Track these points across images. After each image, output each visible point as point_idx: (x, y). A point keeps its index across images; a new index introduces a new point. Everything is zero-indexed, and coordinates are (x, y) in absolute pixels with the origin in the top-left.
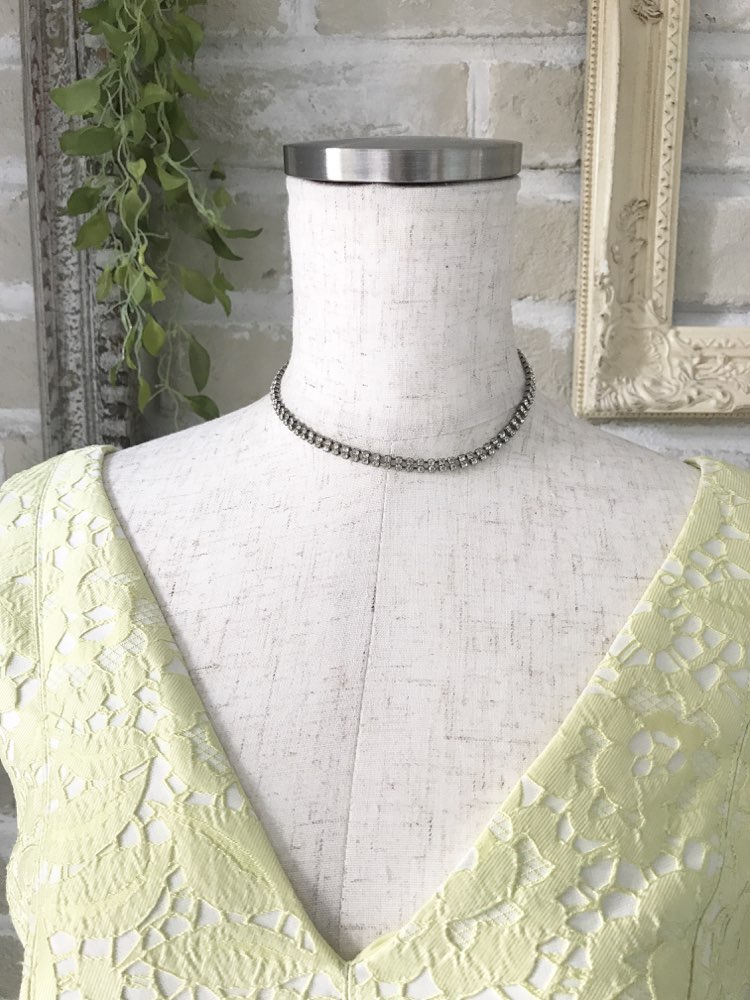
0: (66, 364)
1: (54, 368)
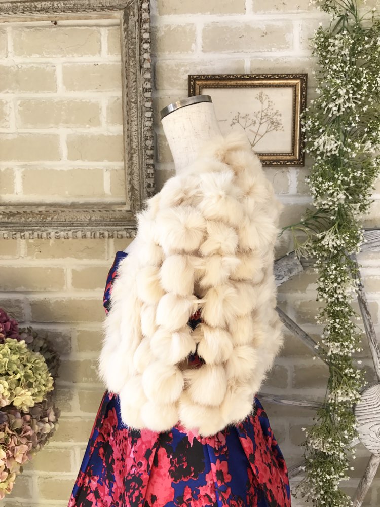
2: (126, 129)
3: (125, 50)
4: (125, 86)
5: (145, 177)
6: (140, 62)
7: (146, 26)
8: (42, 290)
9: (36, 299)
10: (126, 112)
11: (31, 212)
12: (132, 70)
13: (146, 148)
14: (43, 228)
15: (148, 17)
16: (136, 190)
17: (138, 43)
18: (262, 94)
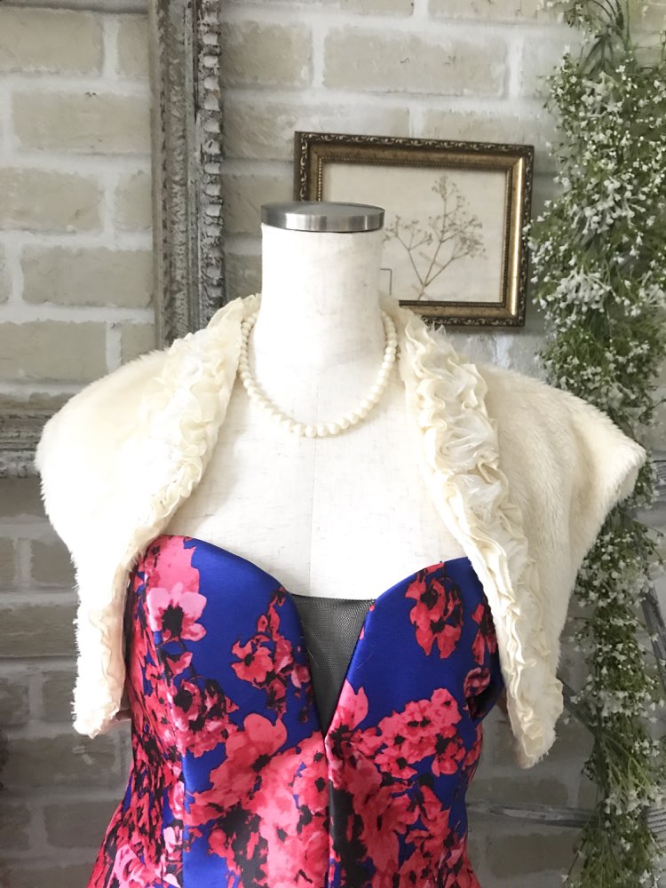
0: (175, 277)
1: (168, 279)
2: (160, 240)
3: (159, 67)
4: (160, 147)
6: (195, 97)
7: (210, 19)
10: (161, 203)
12: (175, 112)
17: (191, 56)
18: (445, 182)
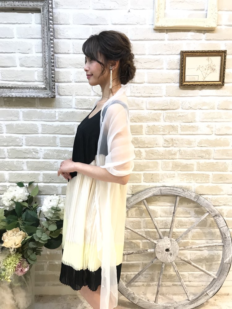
2: (44, 55)
3: (43, 22)
4: (43, 37)
5: (51, 74)
7: (51, 14)
8: (10, 120)
9: (8, 124)
10: (44, 48)
11: (5, 87)
12: (46, 30)
13: (51, 62)
14: (10, 93)
15: (52, 10)
16: (48, 79)
17: (48, 20)
